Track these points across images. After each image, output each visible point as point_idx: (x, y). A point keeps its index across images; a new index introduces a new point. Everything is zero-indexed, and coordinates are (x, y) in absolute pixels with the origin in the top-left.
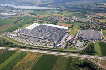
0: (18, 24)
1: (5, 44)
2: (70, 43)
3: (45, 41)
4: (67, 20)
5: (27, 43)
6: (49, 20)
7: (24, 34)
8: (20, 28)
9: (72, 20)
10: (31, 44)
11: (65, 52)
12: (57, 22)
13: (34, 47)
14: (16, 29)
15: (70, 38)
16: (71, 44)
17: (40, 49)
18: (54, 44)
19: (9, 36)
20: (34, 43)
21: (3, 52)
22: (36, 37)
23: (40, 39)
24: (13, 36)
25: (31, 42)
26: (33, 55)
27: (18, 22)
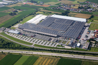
0: (16, 16)
1: (4, 45)
2: (94, 42)
3: (59, 39)
4: (83, 8)
5: (34, 43)
6: (57, 10)
7: (28, 30)
8: (21, 21)
10: (40, 44)
11: (90, 54)
12: (69, 12)
13: (45, 49)
14: (16, 23)
15: (93, 35)
16: (95, 44)
17: (55, 51)
18: (73, 44)
19: (8, 34)
20: (44, 43)
21: (4, 56)
22: (46, 34)
23: (51, 36)
24: (13, 33)
25: (40, 40)
26: (47, 59)
27: (15, 14)
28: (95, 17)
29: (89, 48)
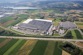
1: (10, 34)
3: (38, 31)
4: (51, 15)
5: (25, 33)
6: (38, 16)
7: (22, 27)
8: (19, 22)
9: (54, 15)
10: (28, 34)
11: (53, 37)
12: (44, 17)
13: (31, 36)
14: (17, 24)
15: (55, 28)
16: (56, 32)
17: (36, 37)
18: (45, 33)
19: (12, 29)
20: (30, 33)
21: (10, 40)
22: (32, 28)
23: (34, 29)
24: (15, 28)
25: (28, 32)
26: (31, 41)
27: (17, 19)
28: (57, 20)
29: (53, 35)
